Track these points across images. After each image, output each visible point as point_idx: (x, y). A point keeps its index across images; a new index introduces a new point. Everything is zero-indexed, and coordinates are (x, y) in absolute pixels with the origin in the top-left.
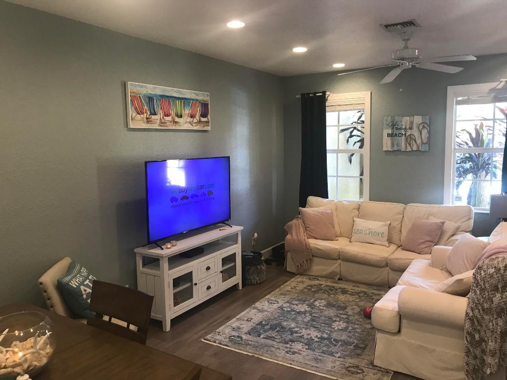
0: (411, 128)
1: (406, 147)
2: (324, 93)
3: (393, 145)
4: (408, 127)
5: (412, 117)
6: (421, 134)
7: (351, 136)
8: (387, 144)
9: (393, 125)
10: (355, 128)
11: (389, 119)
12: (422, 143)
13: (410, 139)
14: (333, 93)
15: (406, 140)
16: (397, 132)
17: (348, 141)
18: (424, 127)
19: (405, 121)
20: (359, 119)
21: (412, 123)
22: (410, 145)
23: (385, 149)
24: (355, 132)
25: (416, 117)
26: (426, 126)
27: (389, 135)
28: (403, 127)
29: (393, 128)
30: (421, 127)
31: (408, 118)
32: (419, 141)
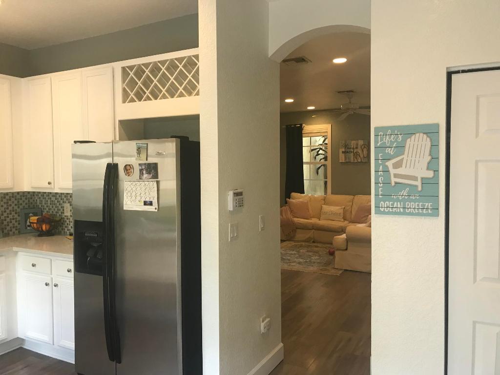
0: (357, 148)
1: (354, 160)
2: (301, 125)
3: (346, 158)
4: (355, 147)
5: (357, 141)
6: (363, 151)
7: (318, 155)
8: (342, 158)
9: (346, 146)
10: (321, 149)
11: (343, 142)
12: (364, 157)
13: (356, 155)
14: (308, 125)
15: (354, 155)
16: (348, 150)
17: (315, 158)
18: (365, 147)
19: (353, 143)
20: (323, 142)
21: (357, 144)
22: (356, 158)
23: (340, 161)
24: (321, 152)
25: (359, 141)
26: (366, 146)
27: (343, 152)
28: (352, 147)
29: (345, 148)
30: (363, 147)
31: (354, 141)
32: (362, 156)
